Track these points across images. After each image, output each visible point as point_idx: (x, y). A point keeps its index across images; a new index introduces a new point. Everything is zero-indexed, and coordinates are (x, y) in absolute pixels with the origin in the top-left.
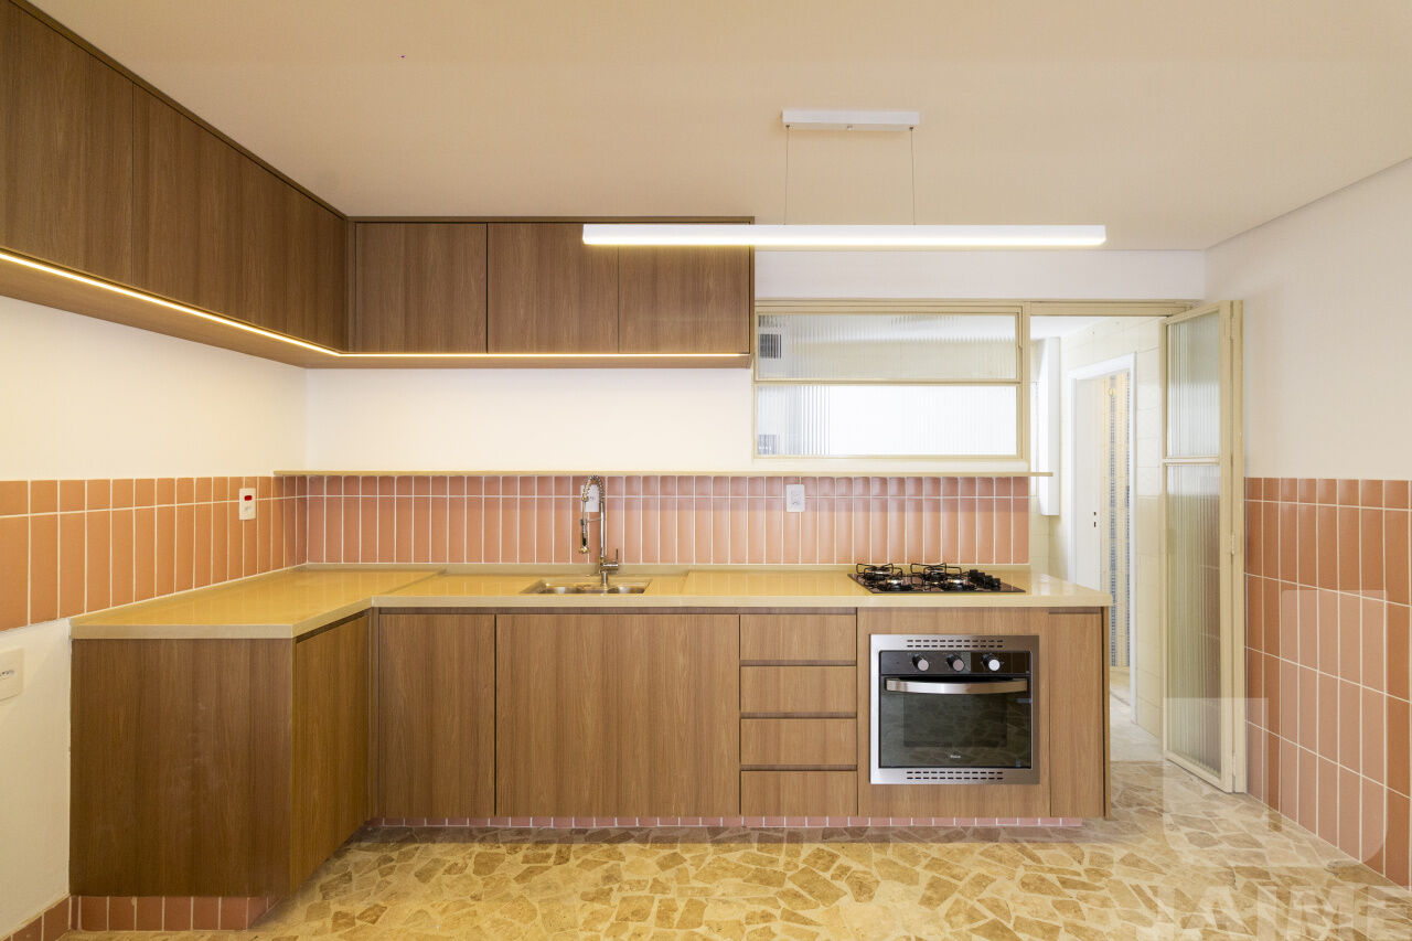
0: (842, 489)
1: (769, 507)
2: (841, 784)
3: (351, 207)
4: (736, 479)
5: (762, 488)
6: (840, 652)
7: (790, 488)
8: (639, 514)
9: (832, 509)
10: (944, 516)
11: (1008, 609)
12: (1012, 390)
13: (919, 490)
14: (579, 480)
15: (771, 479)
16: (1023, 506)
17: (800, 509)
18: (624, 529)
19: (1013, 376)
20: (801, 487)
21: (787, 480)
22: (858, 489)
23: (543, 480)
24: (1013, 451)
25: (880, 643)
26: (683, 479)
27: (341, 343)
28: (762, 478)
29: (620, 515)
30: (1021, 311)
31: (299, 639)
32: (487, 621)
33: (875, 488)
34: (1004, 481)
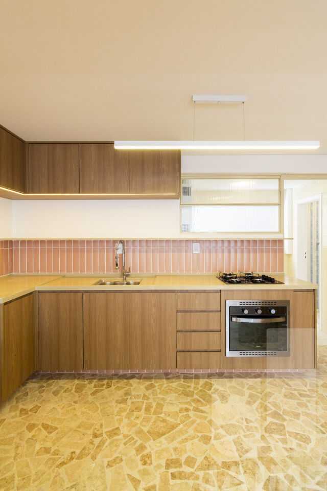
0: (213, 244)
1: (186, 251)
2: (215, 357)
3: (26, 138)
4: (174, 241)
5: (184, 244)
6: (214, 306)
7: (194, 244)
8: (137, 254)
9: (210, 252)
10: (252, 254)
11: (278, 290)
12: (277, 207)
13: (242, 245)
14: (115, 242)
15: (187, 241)
16: (282, 251)
17: (198, 252)
18: (132, 260)
19: (277, 202)
20: (198, 244)
21: (193, 241)
22: (220, 244)
23: (101, 241)
24: (277, 230)
25: (230, 303)
26: (154, 241)
27: (24, 190)
28: (184, 241)
29: (131, 254)
30: (280, 178)
31: (5, 304)
32: (80, 295)
33: (226, 244)
34: (274, 241)
